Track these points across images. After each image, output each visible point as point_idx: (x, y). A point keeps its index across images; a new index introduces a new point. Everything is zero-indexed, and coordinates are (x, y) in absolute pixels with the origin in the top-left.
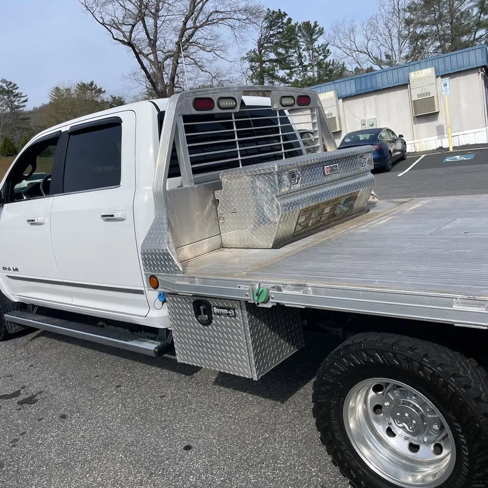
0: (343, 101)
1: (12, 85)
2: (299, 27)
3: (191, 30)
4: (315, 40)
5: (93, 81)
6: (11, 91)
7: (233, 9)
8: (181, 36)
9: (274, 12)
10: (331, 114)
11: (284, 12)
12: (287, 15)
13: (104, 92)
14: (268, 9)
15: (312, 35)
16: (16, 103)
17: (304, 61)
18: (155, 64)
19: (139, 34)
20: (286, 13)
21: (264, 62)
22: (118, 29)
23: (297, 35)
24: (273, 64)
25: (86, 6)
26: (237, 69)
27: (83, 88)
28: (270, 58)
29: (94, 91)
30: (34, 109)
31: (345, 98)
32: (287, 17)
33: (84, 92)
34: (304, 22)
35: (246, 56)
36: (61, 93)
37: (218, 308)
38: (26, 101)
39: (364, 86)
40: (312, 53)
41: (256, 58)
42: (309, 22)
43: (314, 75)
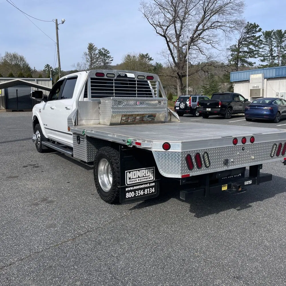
0: (267, 80)
1: (107, 51)
2: (274, 33)
3: (200, 31)
4: (283, 41)
5: (148, 53)
6: (106, 55)
7: (227, 21)
8: (194, 34)
9: (251, 24)
10: (258, 87)
11: (257, 25)
12: (259, 26)
13: (153, 60)
14: (248, 22)
15: (282, 38)
16: (107, 61)
17: (274, 53)
18: (177, 48)
19: (171, 31)
20: (259, 25)
21: (241, 52)
22: (161, 28)
23: (272, 37)
24: (245, 54)
25: (145, 15)
26: (224, 54)
27: (143, 56)
28: (245, 50)
29: (147, 59)
30: (117, 65)
31: (269, 79)
32: (259, 28)
33: (142, 59)
34: (278, 30)
35: (229, 48)
36: (130, 58)
37: (81, 138)
38: (112, 60)
39: (280, 73)
40: (280, 49)
41: (235, 50)
42: (281, 30)
43: (278, 62)
